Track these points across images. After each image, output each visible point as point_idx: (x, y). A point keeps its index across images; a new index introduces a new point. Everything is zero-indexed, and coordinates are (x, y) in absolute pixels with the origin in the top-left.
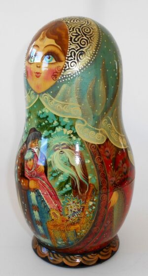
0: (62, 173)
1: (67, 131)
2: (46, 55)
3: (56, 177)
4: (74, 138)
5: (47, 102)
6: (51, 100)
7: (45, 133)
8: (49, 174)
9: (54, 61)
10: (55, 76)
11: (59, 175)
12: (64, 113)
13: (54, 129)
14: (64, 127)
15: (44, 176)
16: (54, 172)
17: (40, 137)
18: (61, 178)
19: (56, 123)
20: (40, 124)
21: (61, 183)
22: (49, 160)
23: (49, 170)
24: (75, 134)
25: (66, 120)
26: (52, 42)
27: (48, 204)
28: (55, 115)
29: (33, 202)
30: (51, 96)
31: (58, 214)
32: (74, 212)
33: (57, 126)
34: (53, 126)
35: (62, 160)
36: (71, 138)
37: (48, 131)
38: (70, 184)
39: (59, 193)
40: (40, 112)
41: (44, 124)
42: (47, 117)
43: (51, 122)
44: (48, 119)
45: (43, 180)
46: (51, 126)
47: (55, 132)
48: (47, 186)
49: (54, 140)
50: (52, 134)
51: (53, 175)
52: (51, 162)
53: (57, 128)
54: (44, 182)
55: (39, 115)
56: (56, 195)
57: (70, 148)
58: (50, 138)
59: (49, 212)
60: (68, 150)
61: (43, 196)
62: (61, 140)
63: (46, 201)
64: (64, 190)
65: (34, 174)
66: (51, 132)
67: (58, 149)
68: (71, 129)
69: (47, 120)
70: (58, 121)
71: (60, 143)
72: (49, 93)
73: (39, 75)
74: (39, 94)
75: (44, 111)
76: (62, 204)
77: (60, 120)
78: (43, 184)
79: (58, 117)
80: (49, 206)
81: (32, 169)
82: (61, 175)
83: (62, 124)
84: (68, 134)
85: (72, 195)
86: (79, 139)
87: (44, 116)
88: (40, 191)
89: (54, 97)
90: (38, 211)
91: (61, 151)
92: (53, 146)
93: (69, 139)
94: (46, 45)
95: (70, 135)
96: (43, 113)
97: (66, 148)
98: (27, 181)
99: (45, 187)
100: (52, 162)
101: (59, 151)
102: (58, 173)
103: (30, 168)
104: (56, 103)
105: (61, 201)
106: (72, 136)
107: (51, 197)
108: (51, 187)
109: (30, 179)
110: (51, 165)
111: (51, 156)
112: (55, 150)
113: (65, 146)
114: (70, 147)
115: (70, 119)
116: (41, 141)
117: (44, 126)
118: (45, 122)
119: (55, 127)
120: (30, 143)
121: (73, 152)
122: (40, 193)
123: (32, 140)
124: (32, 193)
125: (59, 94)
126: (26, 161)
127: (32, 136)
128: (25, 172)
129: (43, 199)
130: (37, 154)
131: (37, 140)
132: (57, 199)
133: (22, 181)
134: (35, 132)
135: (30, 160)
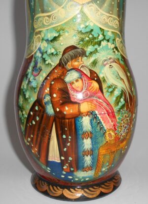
0: (116, 87)
1: (111, 46)
3: (112, 92)
4: (117, 52)
6: (97, 11)
7: (90, 49)
8: (104, 91)
11: (114, 89)
13: (99, 44)
14: (108, 41)
15: (100, 94)
16: (109, 87)
17: (83, 54)
18: (117, 93)
19: (101, 37)
20: (82, 40)
21: (117, 98)
22: (101, 76)
23: (104, 86)
24: (116, 48)
25: (110, 34)
27: (104, 125)
28: (100, 28)
29: (85, 129)
30: (97, 7)
31: (113, 134)
32: (125, 127)
33: (103, 40)
34: (99, 40)
35: (113, 74)
36: (114, 52)
37: (93, 46)
38: (123, 97)
39: (116, 109)
40: (82, 26)
41: (87, 39)
42: (92, 30)
43: (96, 36)
44: (93, 33)
45: (99, 98)
46: (96, 40)
47: (101, 47)
48: (105, 104)
49: (101, 55)
50: (98, 49)
51: (109, 91)
53: (102, 42)
54: (101, 101)
55: (80, 30)
56: (113, 112)
58: (97, 54)
59: (104, 133)
60: (115, 63)
61: (100, 117)
62: (108, 54)
63: (103, 122)
64: (120, 105)
65: (87, 95)
66: (96, 46)
67: (107, 64)
68: (113, 43)
69: (92, 35)
70: (103, 35)
71: (107, 58)
72: (96, 3)
75: (87, 24)
76: (118, 120)
77: (105, 34)
78: (100, 103)
79: (103, 30)
80: (105, 128)
82: (116, 90)
83: (107, 38)
84: (112, 48)
86: (120, 54)
87: (88, 30)
88: (97, 112)
89: (101, 8)
90: (91, 138)
91: (110, 66)
93: (113, 53)
95: (113, 49)
96: (87, 26)
97: (113, 62)
99: (102, 105)
100: (105, 78)
101: (108, 66)
102: (113, 87)
103: (79, 89)
104: (102, 14)
105: (117, 117)
106: (115, 50)
107: (109, 115)
108: (108, 104)
109: (81, 102)
110: (104, 80)
111: (102, 71)
112: (105, 65)
113: (112, 60)
114: (116, 61)
115: (113, 32)
116: (85, 58)
117: (88, 40)
118: (88, 37)
119: (100, 41)
120: (69, 63)
121: (118, 65)
122: (96, 114)
123: (72, 59)
124: (84, 118)
125: (105, 5)
126: (70, 84)
127: (70, 55)
128: (71, 96)
129: (100, 120)
130: (85, 72)
131: (80, 58)
132: (114, 116)
133: (67, 108)
134: (75, 50)
135: (77, 81)
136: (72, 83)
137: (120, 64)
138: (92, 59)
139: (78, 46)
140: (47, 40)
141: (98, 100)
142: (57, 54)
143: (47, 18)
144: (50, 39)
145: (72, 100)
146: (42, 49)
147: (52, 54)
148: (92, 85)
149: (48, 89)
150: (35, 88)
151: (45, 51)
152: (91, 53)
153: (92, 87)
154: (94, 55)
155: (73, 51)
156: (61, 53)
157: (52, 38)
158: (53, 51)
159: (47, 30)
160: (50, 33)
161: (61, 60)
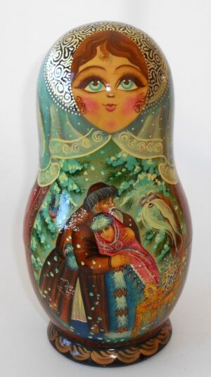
0: (157, 232)
1: (151, 177)
2: (121, 79)
3: (152, 240)
4: (159, 183)
5: (125, 143)
6: (132, 139)
7: (123, 186)
8: (142, 239)
9: (135, 87)
10: (138, 107)
11: (155, 236)
12: (147, 153)
13: (135, 178)
14: (148, 172)
15: (136, 244)
16: (149, 233)
17: (115, 193)
18: (158, 239)
19: (137, 169)
20: (113, 175)
21: (159, 245)
22: (138, 220)
23: (142, 233)
24: (159, 178)
25: (150, 163)
26: (125, 61)
27: (142, 279)
28: (137, 159)
29: (117, 286)
31: (154, 288)
32: (171, 277)
33: (140, 173)
34: (135, 173)
35: (154, 215)
36: (156, 184)
37: (128, 181)
38: (168, 242)
39: (157, 259)
40: (113, 158)
41: (119, 173)
42: (126, 163)
43: (130, 169)
44: (126, 166)
45: (136, 249)
46: (131, 174)
47: (138, 181)
48: (142, 256)
49: (138, 192)
50: (134, 184)
51: (148, 238)
52: (141, 221)
53: (139, 176)
54: (137, 252)
55: (109, 163)
56: (153, 263)
57: (158, 198)
58: (133, 191)
59: (143, 289)
60: (157, 200)
61: (136, 271)
62: (147, 189)
63: (140, 277)
64: (163, 252)
65: (119, 246)
66: (132, 182)
67: (145, 203)
68: (155, 173)
69: (125, 168)
70: (141, 166)
71: (146, 194)
72: (130, 130)
73: (113, 107)
74: (113, 134)
75: (119, 156)
76: (160, 272)
77: (142, 164)
78: (137, 255)
79: (141, 160)
80: (144, 283)
81: (113, 240)
82: (158, 235)
83: (145, 169)
85: (170, 255)
86: (164, 183)
87: (120, 163)
88: (132, 266)
89: (136, 135)
90: (126, 296)
91: (150, 204)
92: (138, 201)
93: (155, 186)
94: (118, 66)
95: (154, 180)
96: (118, 159)
97: (154, 198)
98: (107, 260)
99: (139, 257)
100: (144, 223)
101: (147, 205)
102: (154, 233)
103: (110, 240)
104: (138, 142)
105: (159, 269)
106: (157, 181)
107: (148, 268)
108: (147, 254)
109: (111, 255)
110: (142, 226)
111: (139, 214)
112: (143, 205)
113: (152, 196)
114: (158, 195)
115: (153, 159)
116: (117, 198)
117: (120, 176)
118: (121, 171)
119: (137, 175)
120: (97, 206)
121: (162, 201)
122: (132, 269)
123: (100, 200)
124: (116, 274)
125: (143, 130)
126: (98, 232)
127: (97, 194)
128: (100, 248)
129: (136, 275)
130: (116, 217)
131: (110, 199)
132: (155, 268)
133: (94, 263)
134: (105, 188)
135: (106, 229)
136: (100, 232)
137: (164, 199)
138: (126, 199)
139: (107, 184)
140: (68, 173)
141: (134, 251)
142: (80, 193)
143: (67, 146)
144: (71, 172)
145: (101, 252)
146: (62, 182)
147: (75, 191)
148: (126, 234)
149: (70, 238)
150: (52, 234)
151: (65, 186)
152: (125, 192)
153: (126, 236)
154: (129, 193)
155: (101, 190)
156: (86, 192)
157: (74, 172)
158: (75, 187)
159: (67, 160)
160: (71, 165)
161: (85, 200)
